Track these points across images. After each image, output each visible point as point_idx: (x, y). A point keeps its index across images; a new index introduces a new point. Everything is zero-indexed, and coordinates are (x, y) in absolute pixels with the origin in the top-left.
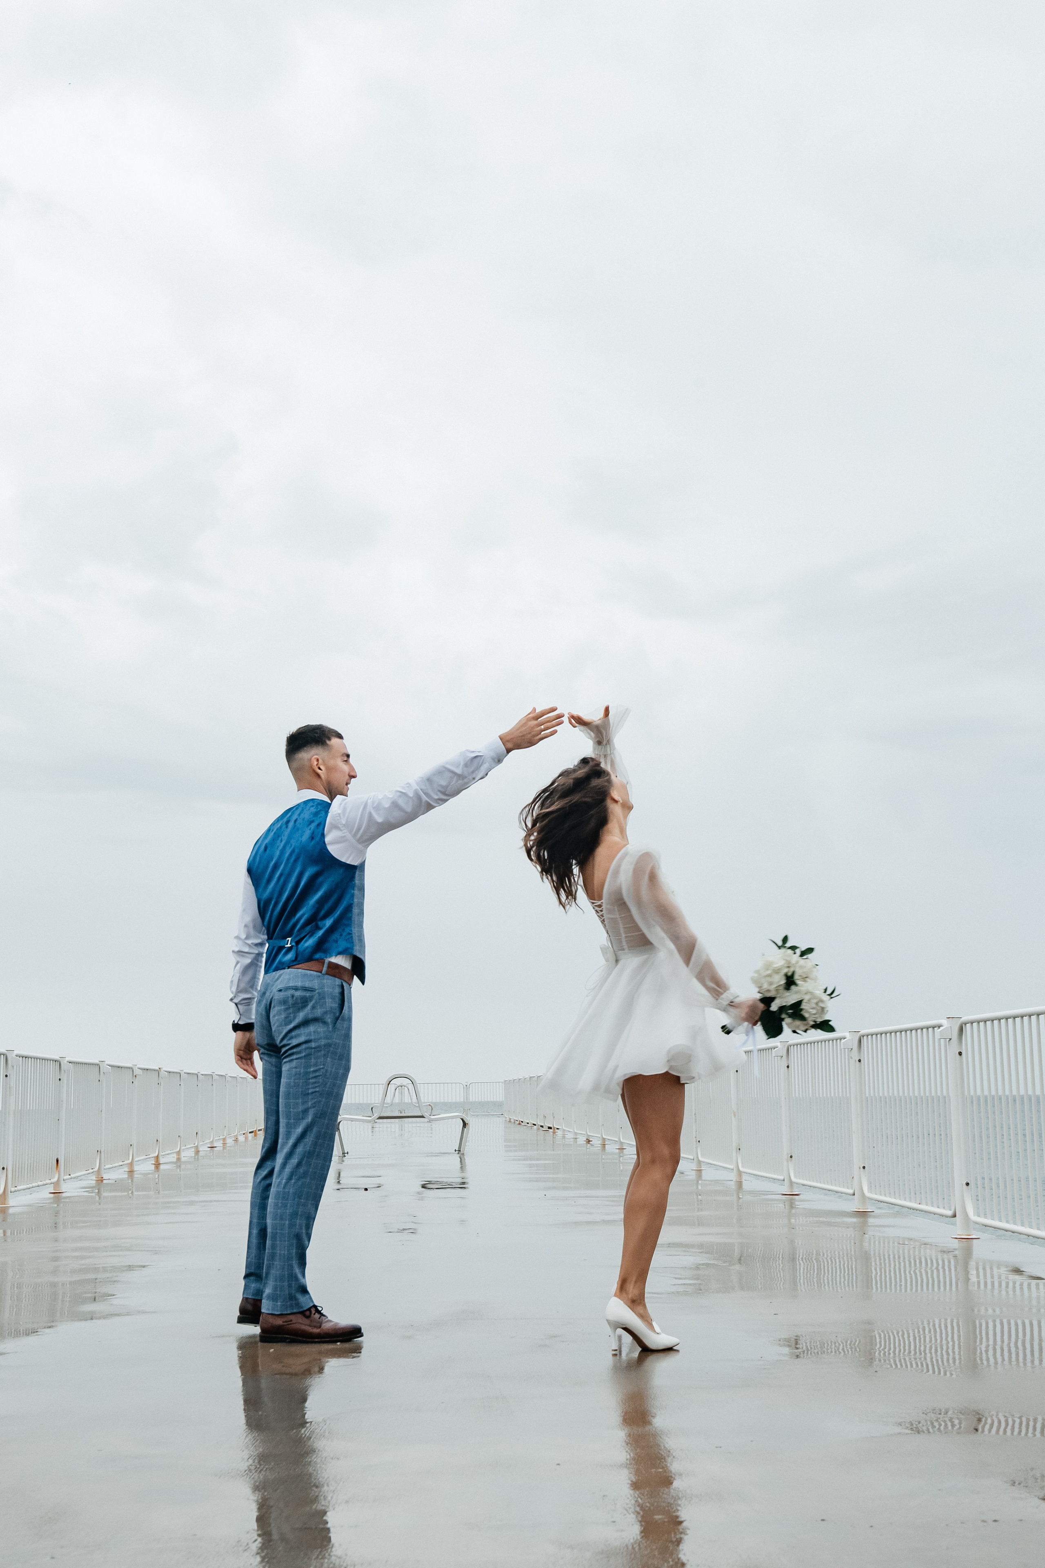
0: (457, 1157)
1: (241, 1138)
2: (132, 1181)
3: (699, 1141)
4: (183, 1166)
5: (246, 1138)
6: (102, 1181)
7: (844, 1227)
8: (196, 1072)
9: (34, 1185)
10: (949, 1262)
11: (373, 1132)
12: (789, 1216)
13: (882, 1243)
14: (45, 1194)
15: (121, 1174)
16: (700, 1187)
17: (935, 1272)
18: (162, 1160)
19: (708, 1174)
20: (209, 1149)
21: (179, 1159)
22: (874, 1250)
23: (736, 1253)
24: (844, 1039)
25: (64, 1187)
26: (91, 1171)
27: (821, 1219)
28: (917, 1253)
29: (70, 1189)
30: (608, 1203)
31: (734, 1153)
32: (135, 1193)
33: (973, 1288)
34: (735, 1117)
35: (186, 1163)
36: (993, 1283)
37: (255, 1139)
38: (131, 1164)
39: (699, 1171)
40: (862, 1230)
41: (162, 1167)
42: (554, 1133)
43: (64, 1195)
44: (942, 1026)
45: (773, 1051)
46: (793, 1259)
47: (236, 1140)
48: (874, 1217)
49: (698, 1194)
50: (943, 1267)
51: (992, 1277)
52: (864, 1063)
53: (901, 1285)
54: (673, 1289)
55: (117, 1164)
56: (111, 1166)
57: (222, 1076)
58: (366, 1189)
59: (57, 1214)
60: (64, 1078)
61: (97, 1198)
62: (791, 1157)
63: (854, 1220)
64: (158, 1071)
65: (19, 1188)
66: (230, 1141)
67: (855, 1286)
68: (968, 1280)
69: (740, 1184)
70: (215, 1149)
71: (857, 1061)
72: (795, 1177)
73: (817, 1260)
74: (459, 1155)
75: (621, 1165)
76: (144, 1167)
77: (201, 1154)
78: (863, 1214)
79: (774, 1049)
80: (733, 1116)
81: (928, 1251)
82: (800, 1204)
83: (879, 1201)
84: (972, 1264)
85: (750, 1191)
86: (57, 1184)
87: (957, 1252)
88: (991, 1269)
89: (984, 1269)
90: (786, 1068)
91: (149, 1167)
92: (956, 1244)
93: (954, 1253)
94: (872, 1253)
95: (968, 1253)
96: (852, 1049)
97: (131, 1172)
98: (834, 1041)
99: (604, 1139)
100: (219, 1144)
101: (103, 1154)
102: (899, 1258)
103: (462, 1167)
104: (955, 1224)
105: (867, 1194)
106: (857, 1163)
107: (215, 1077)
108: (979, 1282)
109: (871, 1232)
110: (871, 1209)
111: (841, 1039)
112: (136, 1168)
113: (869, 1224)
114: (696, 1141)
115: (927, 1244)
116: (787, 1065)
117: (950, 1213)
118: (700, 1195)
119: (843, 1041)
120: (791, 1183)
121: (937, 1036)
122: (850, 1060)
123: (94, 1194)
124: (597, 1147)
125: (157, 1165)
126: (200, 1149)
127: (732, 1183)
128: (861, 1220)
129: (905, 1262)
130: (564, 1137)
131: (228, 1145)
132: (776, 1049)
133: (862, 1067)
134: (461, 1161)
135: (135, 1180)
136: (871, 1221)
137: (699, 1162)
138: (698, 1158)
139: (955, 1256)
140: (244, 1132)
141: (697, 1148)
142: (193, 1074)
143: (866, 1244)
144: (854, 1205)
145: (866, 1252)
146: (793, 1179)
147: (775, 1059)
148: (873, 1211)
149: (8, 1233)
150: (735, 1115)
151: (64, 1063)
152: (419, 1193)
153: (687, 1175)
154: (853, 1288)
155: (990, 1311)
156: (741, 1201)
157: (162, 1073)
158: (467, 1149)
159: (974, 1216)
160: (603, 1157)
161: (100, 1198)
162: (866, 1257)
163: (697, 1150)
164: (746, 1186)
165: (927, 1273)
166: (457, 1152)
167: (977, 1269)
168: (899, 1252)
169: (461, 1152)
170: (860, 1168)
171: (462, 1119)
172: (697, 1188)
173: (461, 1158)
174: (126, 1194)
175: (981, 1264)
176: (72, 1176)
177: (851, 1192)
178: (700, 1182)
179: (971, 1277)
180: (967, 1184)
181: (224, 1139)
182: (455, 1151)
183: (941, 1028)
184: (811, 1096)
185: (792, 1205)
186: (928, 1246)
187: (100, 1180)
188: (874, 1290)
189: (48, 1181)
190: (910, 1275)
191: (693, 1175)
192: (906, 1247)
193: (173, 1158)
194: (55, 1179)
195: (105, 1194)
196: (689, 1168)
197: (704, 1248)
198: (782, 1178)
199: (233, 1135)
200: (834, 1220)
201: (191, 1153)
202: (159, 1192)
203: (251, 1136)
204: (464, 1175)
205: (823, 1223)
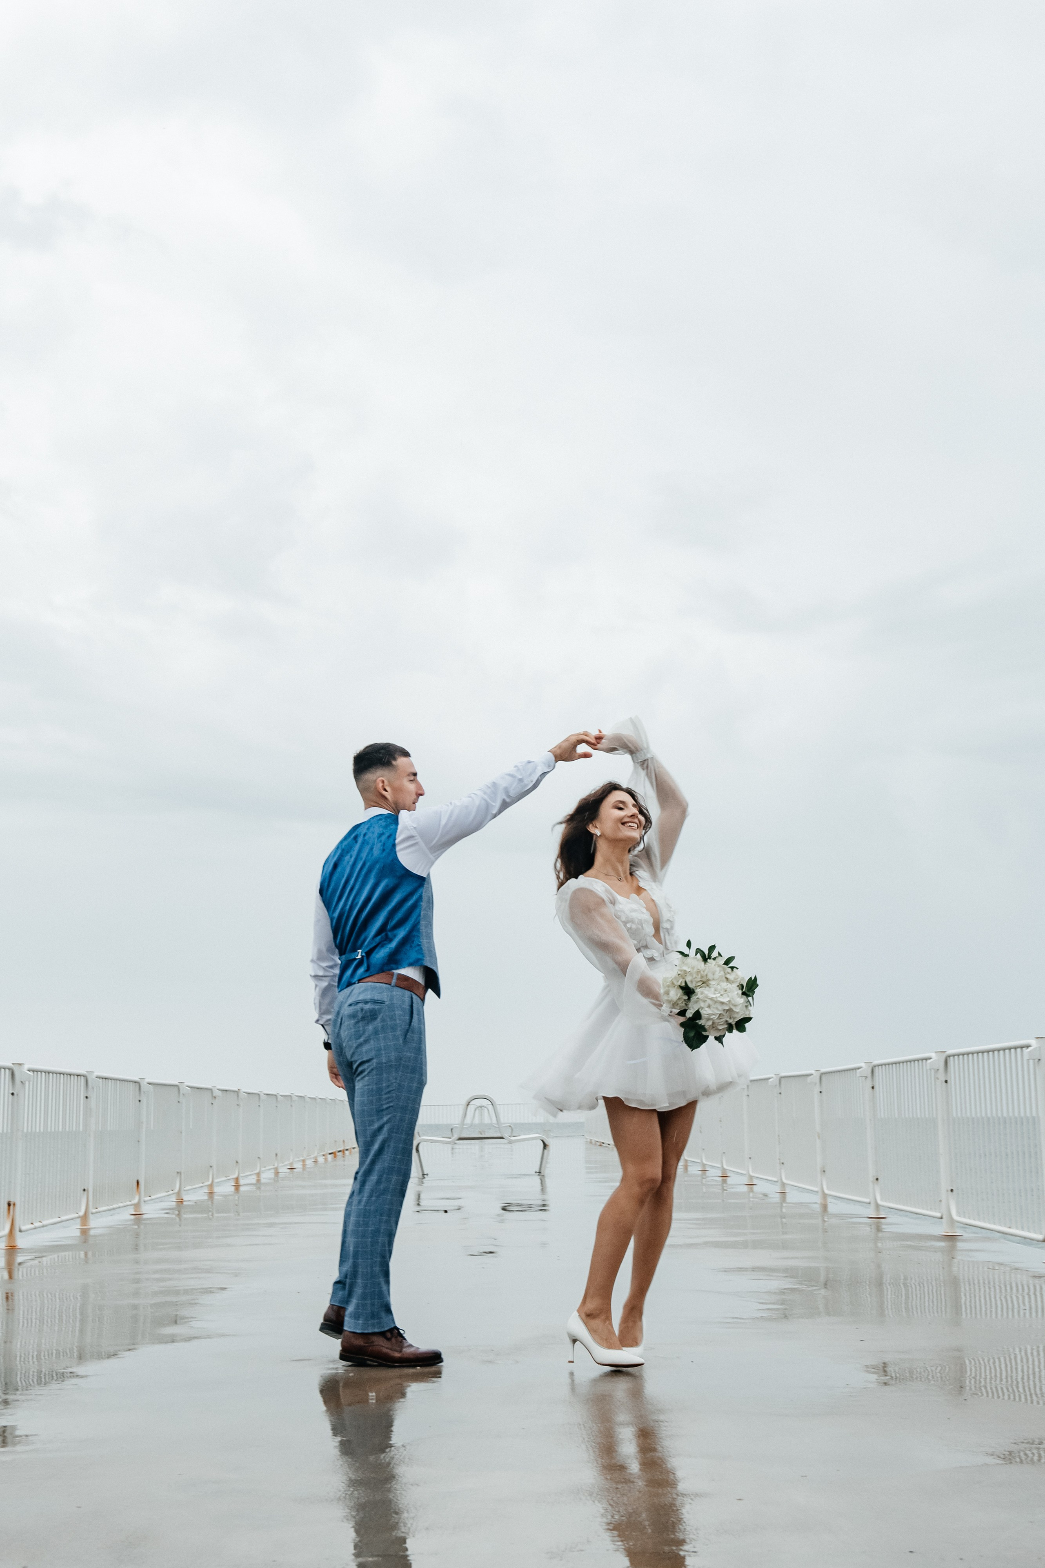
0: (537, 1179)
1: (321, 1160)
2: (212, 1202)
3: (783, 1163)
4: (263, 1188)
5: (326, 1160)
6: (182, 1202)
8: (275, 1093)
9: (115, 1206)
11: (452, 1153)
12: (876, 1239)
14: (126, 1216)
15: (201, 1196)
16: (784, 1210)
17: (1026, 1297)
18: (242, 1182)
19: (793, 1197)
20: (289, 1170)
21: (258, 1181)
24: (930, 1058)
25: (144, 1209)
26: (172, 1192)
27: (908, 1243)
28: (1007, 1278)
29: (150, 1211)
30: (691, 1226)
31: (819, 1175)
32: (216, 1215)
34: (819, 1139)
35: (265, 1184)
38: (211, 1186)
39: (783, 1194)
40: (951, 1253)
41: (242, 1189)
43: (145, 1216)
44: (1030, 1046)
45: (858, 1071)
46: (880, 1284)
47: (316, 1162)
48: (963, 1241)
49: (783, 1217)
52: (951, 1083)
53: (991, 1312)
55: (197, 1186)
56: (190, 1187)
57: (301, 1097)
58: (446, 1212)
59: (137, 1235)
60: (144, 1101)
61: (178, 1220)
62: (877, 1179)
64: (237, 1092)
65: (100, 1209)
66: (309, 1163)
69: (825, 1207)
70: (295, 1170)
71: (944, 1082)
72: (882, 1200)
74: (539, 1177)
75: (704, 1187)
76: (224, 1189)
77: (281, 1175)
78: (951, 1238)
79: (862, 1068)
80: (817, 1138)
81: (1019, 1276)
83: (967, 1225)
86: (137, 1206)
90: (871, 1089)
91: (229, 1188)
96: (938, 1070)
97: (211, 1194)
98: (920, 1061)
100: (298, 1166)
101: (183, 1175)
102: (989, 1283)
103: (543, 1190)
105: (955, 1217)
106: (945, 1186)
107: (295, 1098)
109: (959, 1257)
110: (959, 1233)
111: (926, 1060)
112: (216, 1189)
113: (958, 1248)
114: (780, 1163)
116: (871, 1086)
119: (929, 1061)
120: (878, 1206)
121: (1026, 1057)
122: (937, 1080)
125: (237, 1187)
126: (280, 1170)
127: (817, 1206)
131: (307, 1166)
132: (860, 1070)
133: (949, 1088)
134: (542, 1184)
137: (783, 1184)
138: (781, 1180)
141: (781, 1169)
142: (272, 1095)
144: (942, 1229)
146: (880, 1202)
148: (962, 1236)
149: (90, 1254)
150: (819, 1137)
151: (144, 1084)
152: (498, 1215)
156: (826, 1224)
157: (242, 1095)
158: (547, 1172)
161: (180, 1220)
162: (954, 1283)
163: (781, 1174)
164: (831, 1209)
165: (1017, 1298)
166: (538, 1174)
169: (542, 1174)
170: (948, 1191)
171: (542, 1141)
172: (781, 1210)
173: (541, 1180)
176: (153, 1197)
177: (939, 1215)
178: (784, 1205)
181: (304, 1161)
182: (536, 1172)
183: (1030, 1049)
184: (896, 1116)
185: (879, 1229)
187: (180, 1202)
188: (964, 1316)
189: (129, 1203)
190: (1001, 1300)
191: (776, 1198)
192: (996, 1272)
193: (253, 1179)
194: (135, 1201)
195: (185, 1216)
196: (773, 1191)
197: (790, 1273)
198: (867, 1200)
199: (313, 1156)
200: (921, 1244)
201: (270, 1174)
202: (239, 1214)
203: (330, 1157)
204: (545, 1197)
205: (910, 1246)
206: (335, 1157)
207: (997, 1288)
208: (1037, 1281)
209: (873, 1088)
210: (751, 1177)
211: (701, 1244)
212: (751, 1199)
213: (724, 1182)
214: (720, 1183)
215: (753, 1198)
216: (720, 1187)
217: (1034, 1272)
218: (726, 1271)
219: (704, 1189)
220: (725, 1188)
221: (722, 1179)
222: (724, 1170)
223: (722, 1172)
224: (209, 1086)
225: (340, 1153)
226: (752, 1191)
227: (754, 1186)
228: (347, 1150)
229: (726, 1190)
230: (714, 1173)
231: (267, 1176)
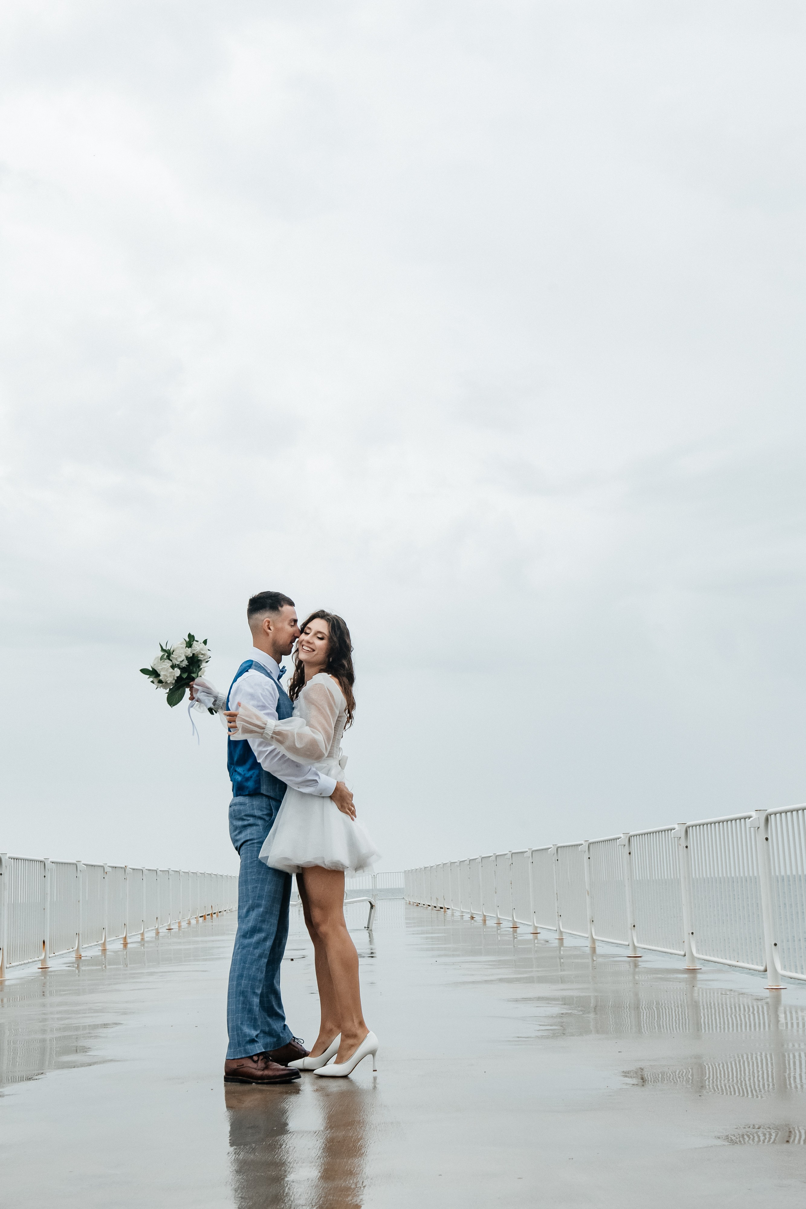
0: (366, 933)
1: (193, 922)
2: (105, 957)
3: (560, 916)
4: (146, 945)
5: (197, 921)
6: (80, 958)
7: (677, 982)
8: (156, 869)
9: (25, 962)
10: (763, 1008)
12: (634, 974)
13: (708, 993)
14: (35, 969)
15: (96, 952)
16: (562, 953)
17: (752, 1015)
18: (129, 940)
19: (568, 942)
20: (167, 931)
21: (143, 939)
22: (702, 1000)
23: (592, 1003)
24: (674, 829)
25: (50, 963)
26: (72, 950)
27: (659, 976)
29: (55, 965)
30: (487, 967)
31: (589, 924)
32: (108, 967)
33: (782, 1028)
34: (588, 895)
35: (148, 942)
36: (798, 1024)
37: (204, 922)
38: (104, 944)
39: (561, 940)
40: (692, 983)
41: (129, 946)
42: (445, 912)
43: (50, 969)
44: (752, 817)
45: (618, 840)
46: (637, 1007)
47: (189, 923)
48: (702, 973)
49: (561, 958)
50: (758, 1012)
51: (797, 1019)
52: (691, 848)
53: (724, 1027)
54: (539, 1034)
55: (93, 944)
56: (87, 946)
57: (176, 871)
58: (292, 960)
59: (44, 985)
60: (48, 876)
61: (77, 971)
62: (634, 926)
63: (686, 976)
64: (124, 869)
65: (13, 964)
66: (184, 924)
67: (687, 1029)
68: (778, 1021)
69: (594, 950)
70: (172, 930)
71: (685, 847)
72: (638, 942)
73: (658, 1009)
74: (368, 931)
75: (499, 936)
76: (115, 946)
77: (161, 934)
78: (693, 971)
79: (618, 839)
80: (587, 895)
81: (745, 999)
82: (642, 965)
83: (705, 960)
84: (781, 1009)
85: (602, 955)
86: (44, 961)
87: (768, 1000)
88: (796, 1012)
89: (791, 1013)
90: (628, 854)
91: (119, 946)
92: (767, 993)
93: (766, 1000)
94: (701, 1004)
95: (777, 1001)
96: (680, 838)
97: (104, 950)
98: (666, 831)
99: (485, 916)
100: (175, 927)
101: (80, 935)
102: (722, 1005)
103: (371, 941)
104: (766, 978)
105: (695, 955)
106: (687, 930)
107: (171, 873)
108: (787, 1023)
109: (699, 985)
110: (699, 967)
111: (671, 830)
112: (108, 947)
113: (698, 979)
114: (558, 916)
115: (744, 994)
116: (629, 852)
117: (762, 968)
118: (562, 959)
119: (673, 833)
120: (635, 947)
121: (748, 826)
122: (679, 846)
123: (74, 968)
124: (479, 922)
125: (125, 944)
126: (160, 931)
127: (588, 949)
128: (692, 975)
129: (727, 1009)
130: (453, 915)
131: (182, 927)
132: (620, 839)
133: (689, 851)
134: (369, 936)
135: (107, 957)
136: (699, 976)
137: (561, 932)
138: (560, 929)
139: (767, 1003)
140: (196, 916)
141: (559, 920)
142: (153, 870)
143: (696, 995)
144: (685, 964)
145: (695, 1002)
146: (636, 944)
147: (619, 847)
148: (701, 969)
149: (5, 1001)
150: (588, 894)
151: (48, 863)
153: (552, 943)
154: (686, 1029)
155: (796, 1046)
156: (595, 962)
157: (128, 870)
158: (373, 927)
159: (781, 970)
160: (484, 931)
161: (79, 971)
162: (695, 1006)
163: (559, 923)
164: (599, 951)
165: (745, 1016)
166: (366, 929)
167: (785, 1013)
168: (722, 1000)
169: (370, 929)
170: (689, 934)
171: (370, 903)
172: (560, 953)
173: (369, 934)
174: (100, 967)
175: (788, 1009)
176: (56, 954)
177: (683, 953)
178: (562, 948)
179: (780, 1019)
180: (775, 945)
181: (179, 923)
182: (365, 928)
183: (751, 819)
184: (648, 878)
185: (636, 966)
186: (745, 995)
187: (79, 957)
188: (703, 1031)
189: (36, 959)
190: (732, 1018)
191: (556, 943)
192: (728, 996)
193: (138, 938)
194: (42, 957)
195: (83, 968)
196: (553, 937)
197: (566, 1001)
198: (627, 943)
199: (186, 919)
200: (669, 976)
201: (153, 934)
202: (127, 966)
203: (201, 919)
204: (372, 946)
205: (661, 979)
206: (205, 919)
207: (729, 1009)
208: (760, 1003)
209: (630, 853)
210: (536, 928)
211: (494, 981)
212: (536, 945)
213: (515, 932)
214: (512, 933)
215: (537, 943)
216: (512, 936)
217: (756, 996)
218: (516, 1000)
219: (499, 938)
220: (515, 936)
221: (513, 930)
222: (515, 922)
223: (513, 924)
224: (101, 864)
225: (209, 916)
226: (536, 938)
227: (538, 935)
228: (215, 913)
229: (516, 938)
230: (506, 925)
231: (150, 935)
